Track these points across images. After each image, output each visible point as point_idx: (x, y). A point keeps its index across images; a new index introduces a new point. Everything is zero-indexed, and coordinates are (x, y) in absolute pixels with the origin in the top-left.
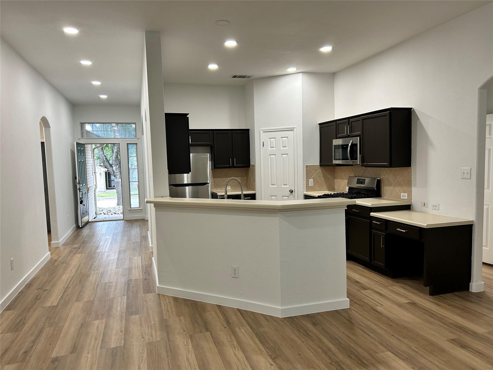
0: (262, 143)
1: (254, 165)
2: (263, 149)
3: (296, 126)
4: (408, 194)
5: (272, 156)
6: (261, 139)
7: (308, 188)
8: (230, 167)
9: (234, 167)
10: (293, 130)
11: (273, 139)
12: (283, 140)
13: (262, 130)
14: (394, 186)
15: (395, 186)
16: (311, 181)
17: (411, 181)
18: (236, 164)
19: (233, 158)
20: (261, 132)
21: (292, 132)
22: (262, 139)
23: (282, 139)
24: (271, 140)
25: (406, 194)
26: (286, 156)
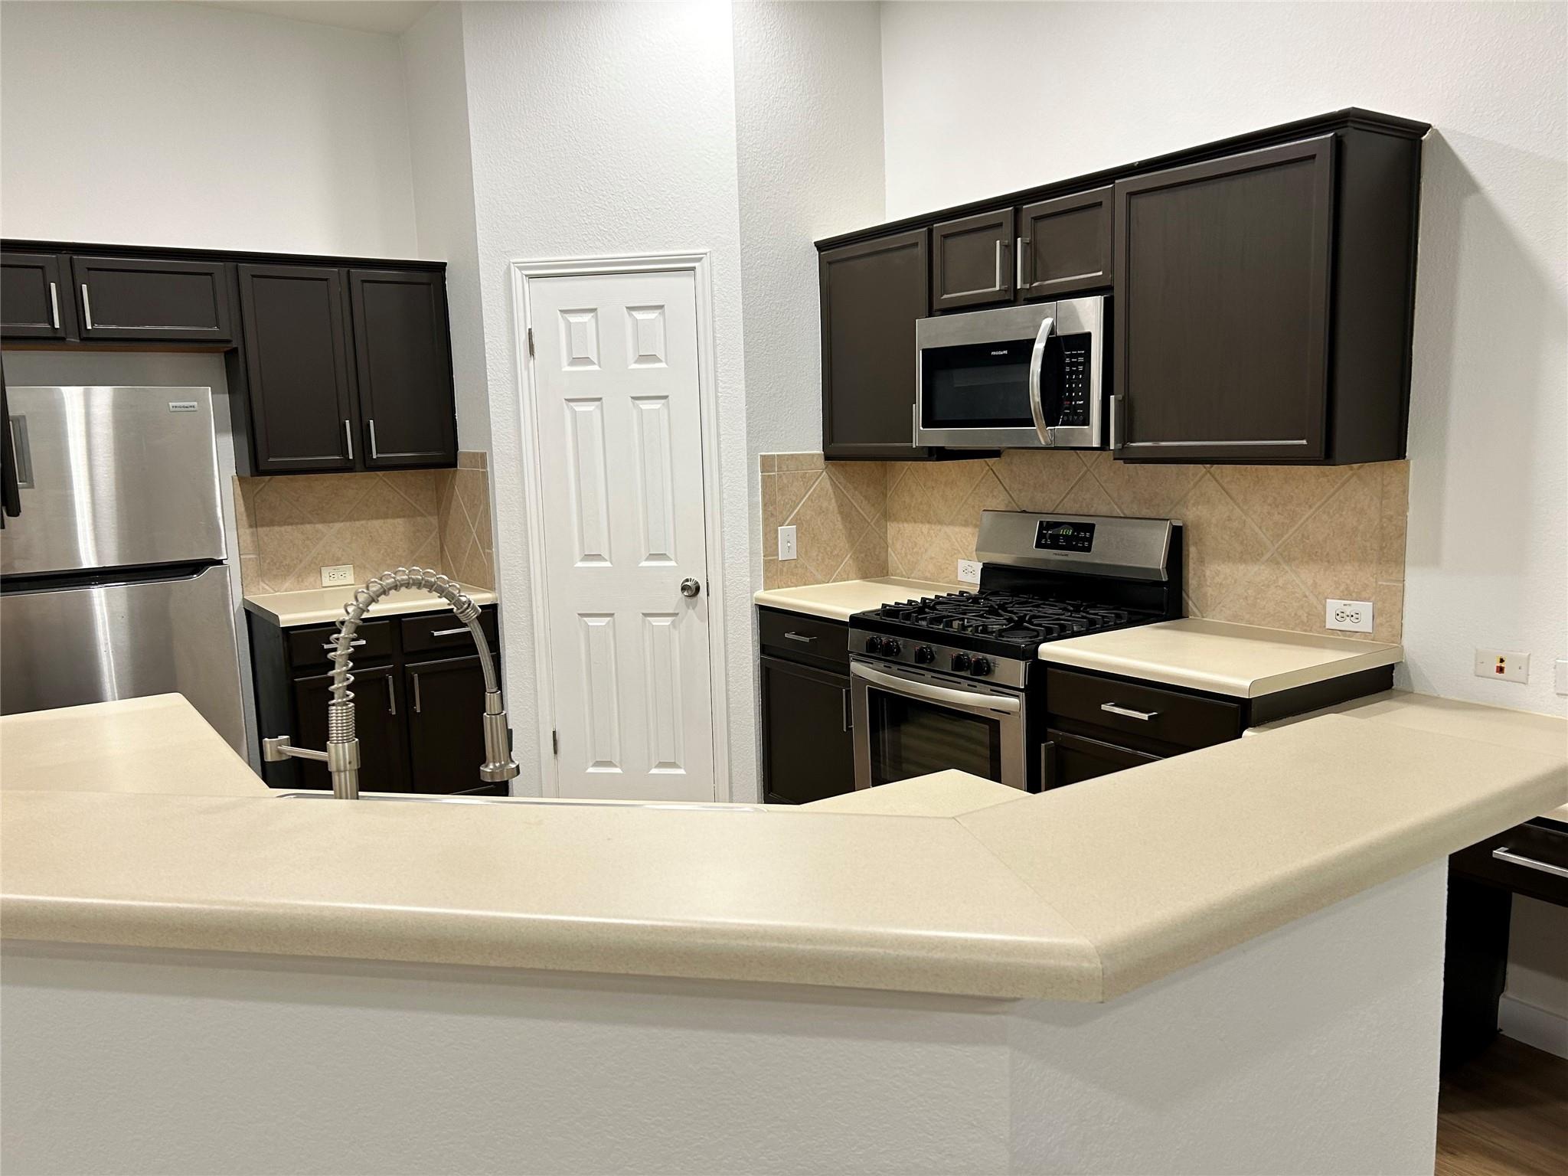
0: (524, 337)
1: (483, 455)
2: (527, 368)
3: (708, 250)
4: (1379, 605)
5: (580, 408)
6: (519, 314)
7: (775, 571)
8: (346, 467)
9: (368, 465)
10: (693, 269)
11: (586, 318)
12: (636, 321)
13: (520, 269)
14: (1273, 561)
15: (1280, 560)
16: (787, 533)
17: (1402, 534)
18: (377, 453)
19: (361, 421)
20: (517, 276)
21: (683, 281)
22: (521, 314)
23: (631, 315)
24: (574, 319)
25: (1365, 608)
26: (658, 406)
